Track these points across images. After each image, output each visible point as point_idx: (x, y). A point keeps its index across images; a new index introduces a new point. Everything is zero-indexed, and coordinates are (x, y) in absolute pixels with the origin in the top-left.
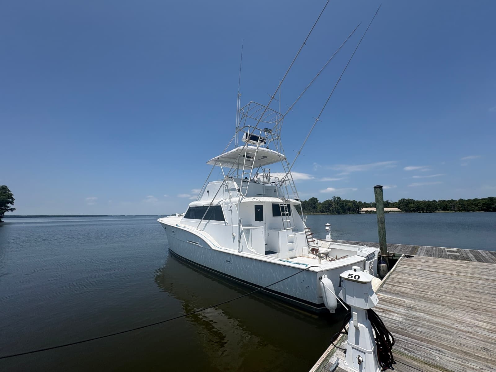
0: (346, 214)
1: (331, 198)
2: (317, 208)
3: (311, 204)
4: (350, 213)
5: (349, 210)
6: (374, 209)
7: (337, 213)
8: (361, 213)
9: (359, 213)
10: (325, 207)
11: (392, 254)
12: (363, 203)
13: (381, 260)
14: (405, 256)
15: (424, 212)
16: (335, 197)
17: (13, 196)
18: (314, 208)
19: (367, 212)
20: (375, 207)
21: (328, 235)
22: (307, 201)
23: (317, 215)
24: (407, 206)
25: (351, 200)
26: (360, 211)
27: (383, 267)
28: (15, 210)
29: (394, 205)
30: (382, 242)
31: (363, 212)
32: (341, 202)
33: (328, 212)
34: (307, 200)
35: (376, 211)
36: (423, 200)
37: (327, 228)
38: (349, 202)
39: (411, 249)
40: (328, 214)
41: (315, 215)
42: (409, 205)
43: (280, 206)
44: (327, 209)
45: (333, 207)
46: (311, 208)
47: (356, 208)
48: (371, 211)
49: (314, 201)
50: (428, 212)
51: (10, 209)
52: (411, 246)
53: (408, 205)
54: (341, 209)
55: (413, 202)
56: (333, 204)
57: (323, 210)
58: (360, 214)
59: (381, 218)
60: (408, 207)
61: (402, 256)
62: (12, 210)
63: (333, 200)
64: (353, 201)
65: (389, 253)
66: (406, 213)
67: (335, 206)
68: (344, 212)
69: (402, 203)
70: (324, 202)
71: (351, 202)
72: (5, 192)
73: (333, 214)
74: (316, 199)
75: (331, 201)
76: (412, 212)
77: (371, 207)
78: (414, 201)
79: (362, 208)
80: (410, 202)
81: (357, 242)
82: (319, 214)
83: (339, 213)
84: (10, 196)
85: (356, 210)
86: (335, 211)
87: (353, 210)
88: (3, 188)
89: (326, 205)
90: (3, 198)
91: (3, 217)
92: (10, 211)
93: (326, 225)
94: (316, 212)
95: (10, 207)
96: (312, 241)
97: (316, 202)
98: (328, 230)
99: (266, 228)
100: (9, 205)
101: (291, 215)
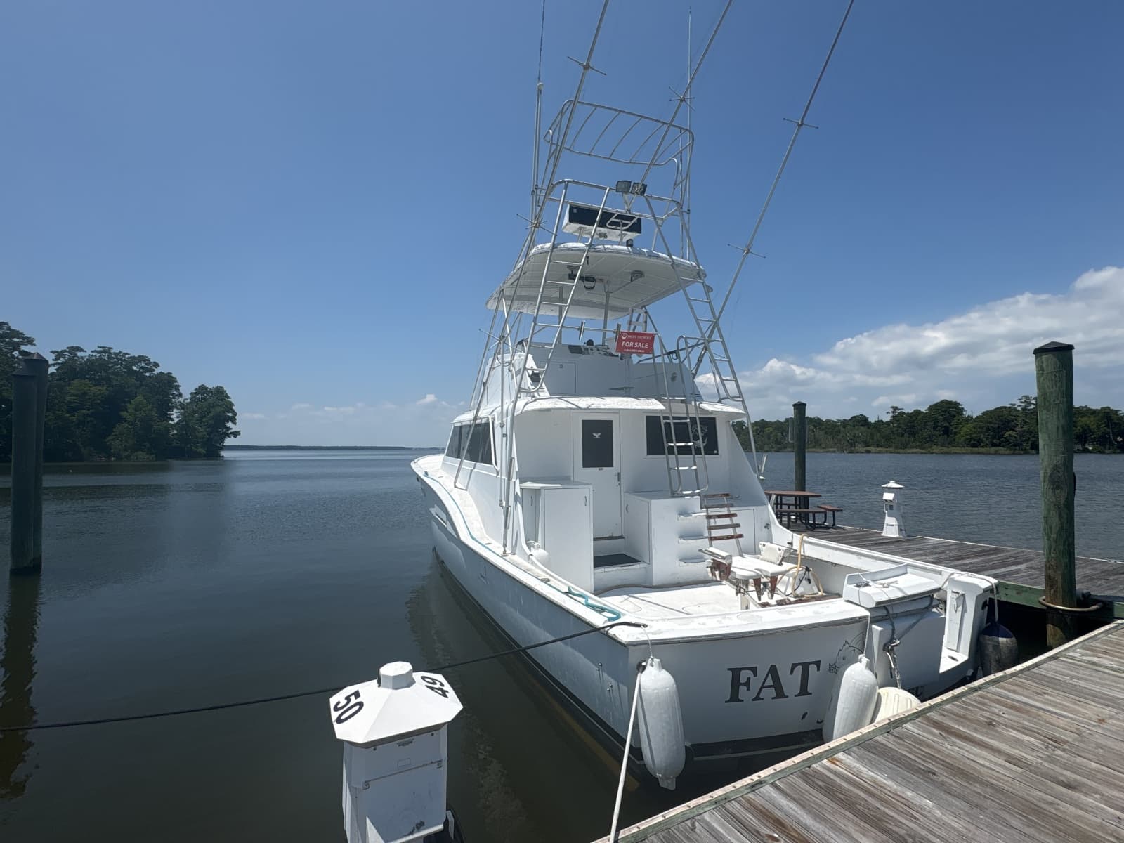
2: (955, 433)
3: (936, 421)
4: (1087, 452)
5: (1082, 439)
10: (988, 430)
16: (1027, 397)
17: (234, 408)
18: (947, 431)
21: (894, 517)
22: (922, 412)
23: (955, 454)
25: (1095, 406)
28: (240, 434)
30: (1053, 554)
33: (999, 445)
34: (924, 409)
37: (888, 496)
38: (1082, 412)
40: (996, 453)
41: (947, 453)
43: (663, 422)
44: (994, 437)
45: (1017, 429)
46: (938, 433)
47: (1113, 433)
49: (947, 411)
51: (232, 433)
56: (1019, 422)
57: (980, 440)
59: (1055, 468)
62: (236, 434)
63: (1019, 408)
64: (1103, 408)
67: (1025, 427)
70: (983, 414)
71: (1094, 412)
72: (222, 400)
73: (1016, 452)
75: (1011, 409)
81: (996, 549)
82: (963, 450)
84: (229, 407)
88: (220, 392)
89: (990, 423)
90: (218, 409)
91: (222, 448)
92: (232, 436)
93: (885, 486)
94: (951, 443)
95: (231, 429)
96: (732, 537)
97: (955, 414)
98: (891, 504)
99: (622, 488)
100: (229, 424)
101: (717, 450)
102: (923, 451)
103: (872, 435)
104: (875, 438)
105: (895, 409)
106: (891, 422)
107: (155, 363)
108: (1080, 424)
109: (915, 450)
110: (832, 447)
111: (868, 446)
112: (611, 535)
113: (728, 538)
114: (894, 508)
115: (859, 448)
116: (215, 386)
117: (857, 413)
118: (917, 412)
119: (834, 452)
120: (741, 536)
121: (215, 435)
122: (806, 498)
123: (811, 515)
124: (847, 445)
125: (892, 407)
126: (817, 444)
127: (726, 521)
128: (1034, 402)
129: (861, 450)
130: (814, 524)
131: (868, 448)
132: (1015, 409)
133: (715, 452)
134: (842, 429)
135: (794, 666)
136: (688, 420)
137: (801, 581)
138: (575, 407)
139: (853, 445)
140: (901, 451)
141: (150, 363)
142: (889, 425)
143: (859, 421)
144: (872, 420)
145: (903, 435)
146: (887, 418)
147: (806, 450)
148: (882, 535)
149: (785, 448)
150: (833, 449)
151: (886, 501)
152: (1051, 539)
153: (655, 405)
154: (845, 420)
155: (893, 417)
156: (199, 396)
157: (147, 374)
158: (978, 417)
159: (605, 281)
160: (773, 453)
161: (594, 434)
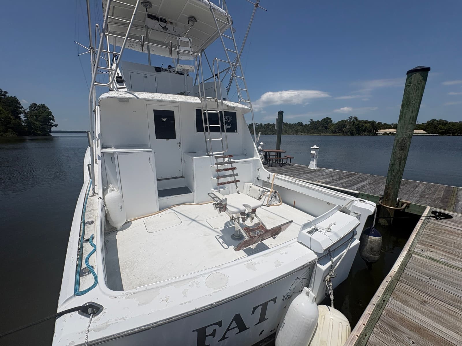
0: (361, 135)
1: (347, 118)
2: (329, 129)
3: (323, 125)
4: (365, 135)
5: (364, 131)
6: (394, 131)
7: (350, 134)
8: (378, 134)
9: (375, 134)
10: (338, 128)
11: (405, 205)
12: (383, 124)
13: (371, 227)
14: (434, 213)
15: (454, 135)
16: (351, 117)
17: (52, 114)
18: (326, 128)
19: (385, 134)
20: (396, 129)
21: (313, 161)
23: (328, 135)
24: (435, 127)
25: (370, 120)
26: (377, 132)
27: (371, 242)
28: (58, 126)
29: (420, 126)
30: (391, 183)
31: (380, 134)
32: (358, 122)
33: (341, 133)
34: (320, 120)
35: (395, 132)
36: (458, 121)
37: (313, 152)
38: (366, 122)
39: (442, 192)
40: (339, 135)
41: (325, 135)
42: (439, 127)
43: (202, 112)
44: (339, 130)
45: (347, 127)
46: (323, 129)
47: (373, 129)
48: (390, 133)
49: (328, 120)
50: (459, 135)
51: (54, 125)
52: (443, 187)
53: (437, 126)
54: (355, 130)
55: (445, 123)
56: (348, 125)
57: (335, 131)
58: (376, 136)
59: (404, 139)
60: (437, 129)
61: (425, 214)
62: (56, 126)
63: (349, 121)
64: (372, 121)
65: (399, 201)
66: (432, 135)
67: (349, 127)
68: (359, 134)
69: (430, 125)
70: (338, 122)
71: (369, 122)
72: (46, 110)
73: (345, 135)
74: (330, 119)
75: (346, 121)
76: (440, 135)
77: (391, 128)
78: (447, 122)
79: (380, 130)
80: (441, 123)
82: (330, 134)
83: (352, 134)
84: (50, 114)
85: (373, 131)
86: (348, 132)
87: (370, 132)
88: (43, 107)
89: (339, 125)
90: (45, 115)
91: (51, 132)
92: (54, 127)
93: (312, 147)
94: (327, 132)
95: (53, 123)
96: (233, 182)
97: (329, 122)
98: (314, 155)
99: (182, 151)
100: (52, 121)
101: (237, 130)
102: (318, 135)
103: (303, 129)
104: (304, 130)
105: (312, 120)
106: (310, 125)
107: (5, 91)
108: (365, 126)
109: (316, 134)
110: (290, 133)
111: (302, 133)
112: (176, 176)
113: (230, 182)
114: (315, 157)
115: (299, 133)
116: (41, 104)
117: (300, 122)
118: (318, 121)
119: (291, 135)
120: (238, 181)
121: (46, 126)
122: (280, 153)
123: (281, 160)
124: (295, 133)
125: (311, 119)
126: (286, 132)
127: (230, 172)
128: (353, 118)
129: (299, 134)
130: (282, 163)
131: (301, 134)
132: (347, 121)
133: (236, 131)
134: (294, 127)
135: (255, 309)
136: (218, 112)
137: (272, 198)
138: (135, 97)
139: (297, 132)
140: (312, 134)
141: (2, 91)
142: (309, 126)
143: (300, 124)
144: (304, 124)
145: (313, 129)
146: (308, 123)
147: (282, 134)
148: (309, 168)
149: (275, 133)
150: (290, 134)
151: (312, 154)
152: (393, 175)
153: (196, 100)
154: (295, 124)
155: (310, 123)
156: (33, 108)
157: (3, 97)
158: (336, 123)
159: (174, 24)
160: (271, 135)
161: (163, 119)
